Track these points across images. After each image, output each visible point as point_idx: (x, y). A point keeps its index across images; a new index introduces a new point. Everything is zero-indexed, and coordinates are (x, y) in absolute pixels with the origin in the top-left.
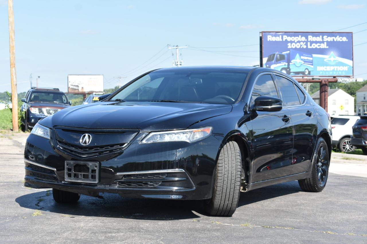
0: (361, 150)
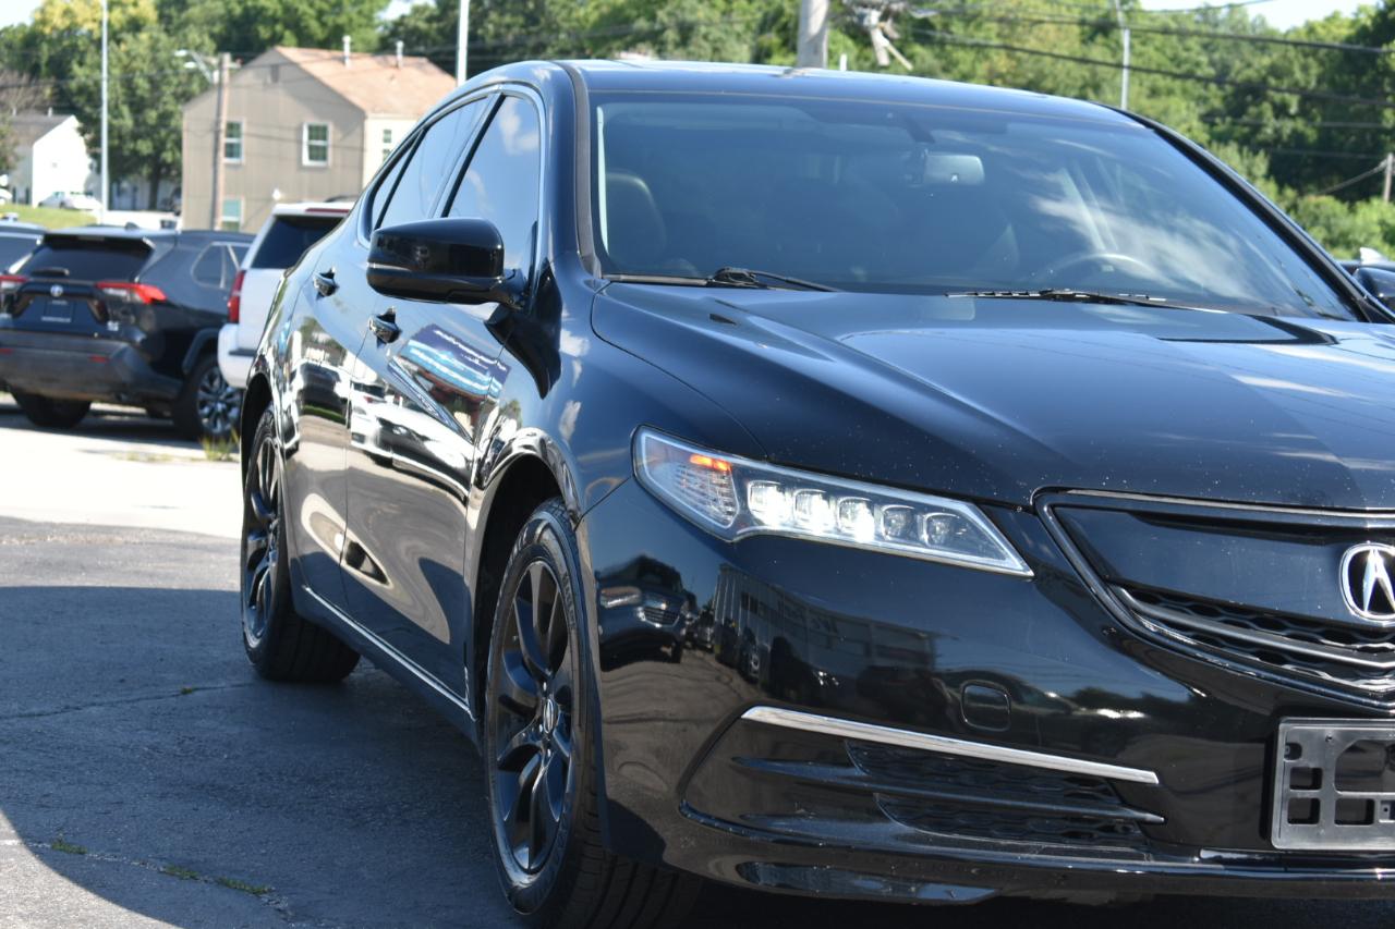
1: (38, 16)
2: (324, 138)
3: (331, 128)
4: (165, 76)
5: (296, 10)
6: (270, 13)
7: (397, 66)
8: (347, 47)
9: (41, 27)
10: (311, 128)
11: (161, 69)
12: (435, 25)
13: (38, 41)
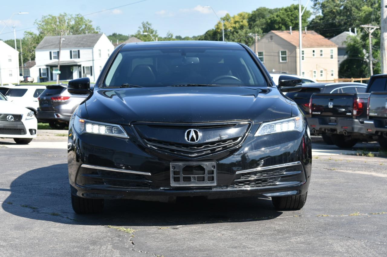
0: (48, 124)
1: (216, 27)
2: (286, 54)
3: (287, 52)
4: (249, 41)
5: (285, 20)
6: (278, 21)
7: (305, 33)
8: (291, 29)
9: (217, 30)
10: (282, 52)
11: (248, 39)
12: (322, 21)
13: (217, 33)
